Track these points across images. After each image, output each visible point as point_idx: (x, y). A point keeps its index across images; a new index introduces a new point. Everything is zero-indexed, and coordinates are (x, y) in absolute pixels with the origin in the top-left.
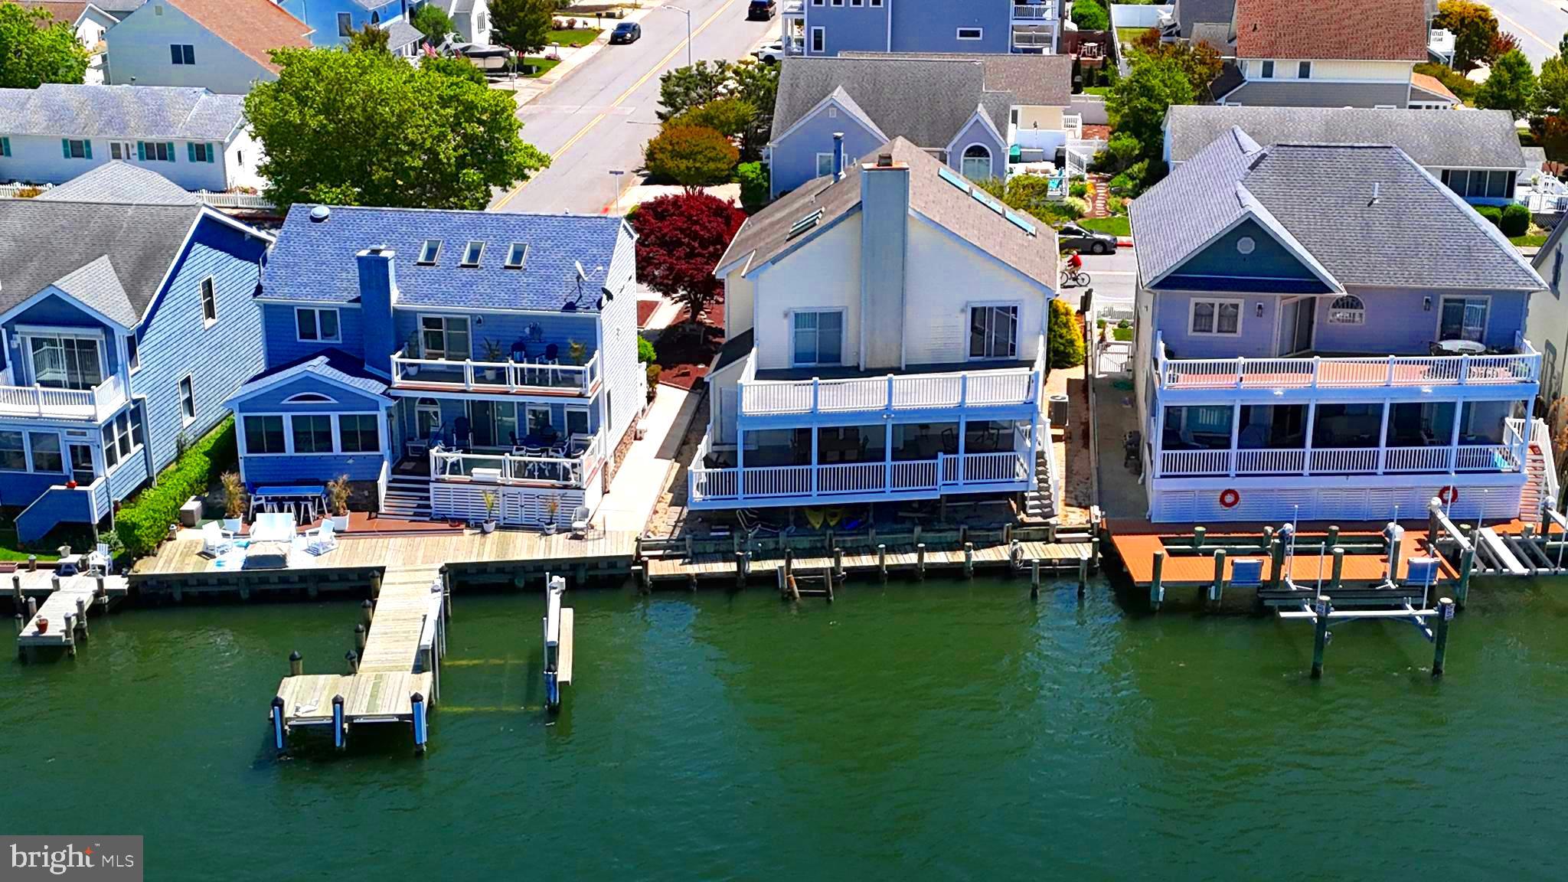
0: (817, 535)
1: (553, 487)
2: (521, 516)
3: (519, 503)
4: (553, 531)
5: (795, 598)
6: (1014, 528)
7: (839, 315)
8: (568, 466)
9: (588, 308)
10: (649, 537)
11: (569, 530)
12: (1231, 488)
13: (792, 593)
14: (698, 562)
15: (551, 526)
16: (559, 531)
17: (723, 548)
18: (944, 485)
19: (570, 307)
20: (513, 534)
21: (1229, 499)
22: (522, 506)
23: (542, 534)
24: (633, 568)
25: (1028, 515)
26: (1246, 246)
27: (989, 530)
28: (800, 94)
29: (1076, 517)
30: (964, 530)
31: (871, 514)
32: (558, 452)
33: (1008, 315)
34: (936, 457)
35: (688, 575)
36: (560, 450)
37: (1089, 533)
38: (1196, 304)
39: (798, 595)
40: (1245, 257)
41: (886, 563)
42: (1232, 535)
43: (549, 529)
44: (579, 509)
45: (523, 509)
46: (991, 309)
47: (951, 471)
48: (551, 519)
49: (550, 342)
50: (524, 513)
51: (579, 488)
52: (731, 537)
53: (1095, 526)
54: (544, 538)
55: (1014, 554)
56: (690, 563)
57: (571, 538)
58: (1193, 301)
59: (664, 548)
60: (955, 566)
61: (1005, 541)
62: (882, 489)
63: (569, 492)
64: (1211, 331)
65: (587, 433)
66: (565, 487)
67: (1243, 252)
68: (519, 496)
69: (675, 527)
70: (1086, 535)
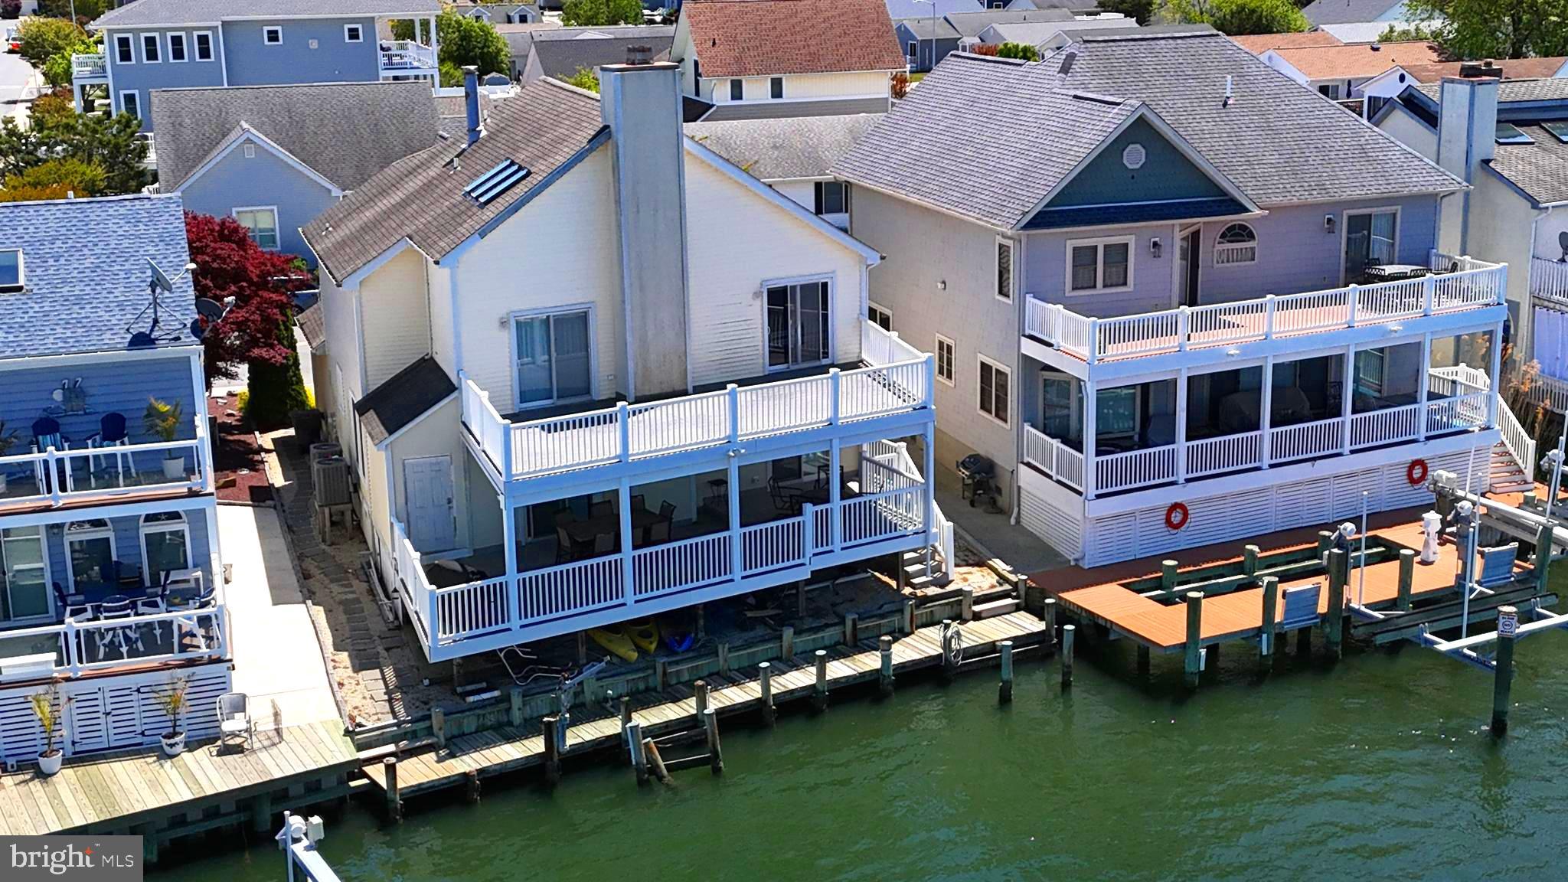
0: (638, 670)
1: (166, 667)
2: (107, 734)
3: (101, 709)
4: (179, 748)
5: (660, 778)
6: (918, 607)
7: (582, 319)
8: (191, 625)
9: (177, 339)
10: (360, 725)
11: (210, 741)
12: (1179, 500)
13: (654, 770)
14: (465, 752)
15: (177, 739)
16: (191, 746)
17: (491, 719)
18: (814, 555)
19: (142, 341)
20: (104, 768)
21: (1176, 517)
22: (109, 713)
23: (159, 758)
24: (353, 784)
25: (913, 586)
26: (1134, 157)
27: (883, 616)
28: (187, 134)
29: (978, 581)
30: (854, 621)
31: (701, 622)
32: (155, 605)
33: (818, 294)
34: (800, 513)
35: (464, 774)
36: (159, 599)
37: (1014, 598)
38: (1075, 249)
39: (665, 772)
40: (1133, 175)
41: (774, 691)
42: (1204, 566)
43: (171, 746)
44: (225, 697)
45: (110, 719)
46: (793, 288)
47: (823, 535)
48: (175, 726)
49: (104, 410)
50: (111, 725)
51: (219, 661)
52: (506, 699)
53: (1021, 586)
54: (168, 764)
55: (947, 643)
56: (452, 755)
57: (220, 754)
58: (1070, 244)
59: (395, 739)
60: (867, 678)
61: (907, 629)
62: (728, 577)
63: (199, 671)
64: (1094, 287)
65: (186, 567)
66: (191, 663)
67: (1130, 167)
68: (99, 695)
69: (390, 701)
70: (1009, 601)
